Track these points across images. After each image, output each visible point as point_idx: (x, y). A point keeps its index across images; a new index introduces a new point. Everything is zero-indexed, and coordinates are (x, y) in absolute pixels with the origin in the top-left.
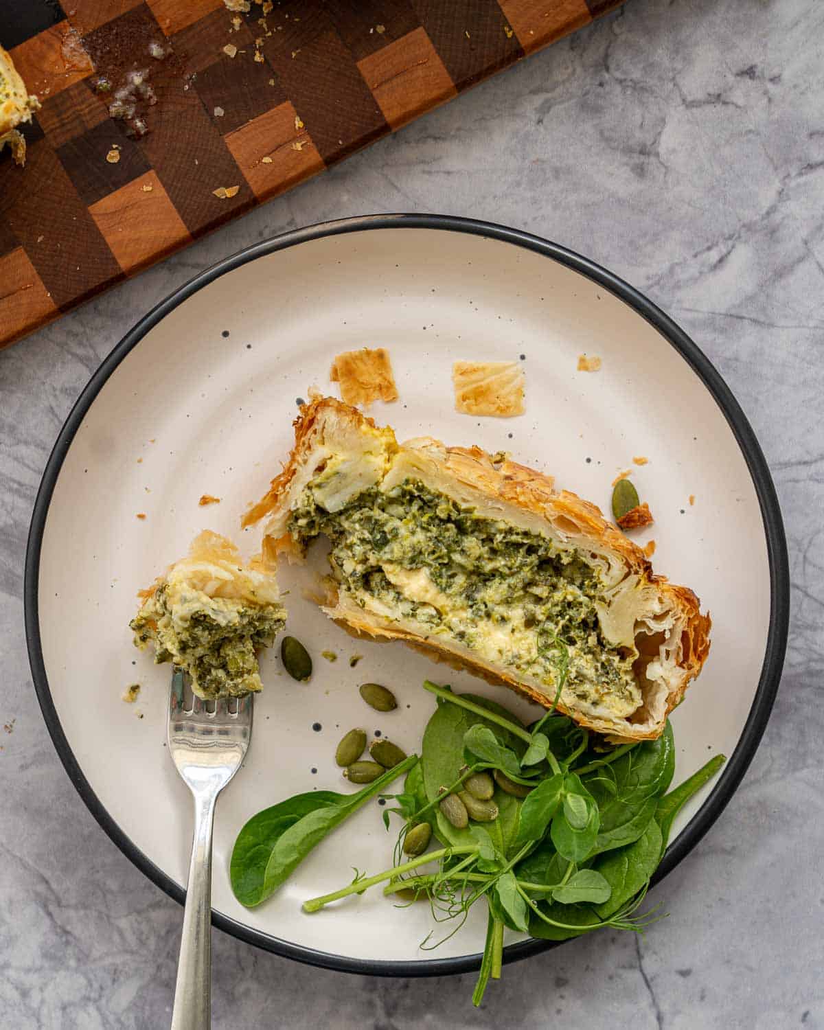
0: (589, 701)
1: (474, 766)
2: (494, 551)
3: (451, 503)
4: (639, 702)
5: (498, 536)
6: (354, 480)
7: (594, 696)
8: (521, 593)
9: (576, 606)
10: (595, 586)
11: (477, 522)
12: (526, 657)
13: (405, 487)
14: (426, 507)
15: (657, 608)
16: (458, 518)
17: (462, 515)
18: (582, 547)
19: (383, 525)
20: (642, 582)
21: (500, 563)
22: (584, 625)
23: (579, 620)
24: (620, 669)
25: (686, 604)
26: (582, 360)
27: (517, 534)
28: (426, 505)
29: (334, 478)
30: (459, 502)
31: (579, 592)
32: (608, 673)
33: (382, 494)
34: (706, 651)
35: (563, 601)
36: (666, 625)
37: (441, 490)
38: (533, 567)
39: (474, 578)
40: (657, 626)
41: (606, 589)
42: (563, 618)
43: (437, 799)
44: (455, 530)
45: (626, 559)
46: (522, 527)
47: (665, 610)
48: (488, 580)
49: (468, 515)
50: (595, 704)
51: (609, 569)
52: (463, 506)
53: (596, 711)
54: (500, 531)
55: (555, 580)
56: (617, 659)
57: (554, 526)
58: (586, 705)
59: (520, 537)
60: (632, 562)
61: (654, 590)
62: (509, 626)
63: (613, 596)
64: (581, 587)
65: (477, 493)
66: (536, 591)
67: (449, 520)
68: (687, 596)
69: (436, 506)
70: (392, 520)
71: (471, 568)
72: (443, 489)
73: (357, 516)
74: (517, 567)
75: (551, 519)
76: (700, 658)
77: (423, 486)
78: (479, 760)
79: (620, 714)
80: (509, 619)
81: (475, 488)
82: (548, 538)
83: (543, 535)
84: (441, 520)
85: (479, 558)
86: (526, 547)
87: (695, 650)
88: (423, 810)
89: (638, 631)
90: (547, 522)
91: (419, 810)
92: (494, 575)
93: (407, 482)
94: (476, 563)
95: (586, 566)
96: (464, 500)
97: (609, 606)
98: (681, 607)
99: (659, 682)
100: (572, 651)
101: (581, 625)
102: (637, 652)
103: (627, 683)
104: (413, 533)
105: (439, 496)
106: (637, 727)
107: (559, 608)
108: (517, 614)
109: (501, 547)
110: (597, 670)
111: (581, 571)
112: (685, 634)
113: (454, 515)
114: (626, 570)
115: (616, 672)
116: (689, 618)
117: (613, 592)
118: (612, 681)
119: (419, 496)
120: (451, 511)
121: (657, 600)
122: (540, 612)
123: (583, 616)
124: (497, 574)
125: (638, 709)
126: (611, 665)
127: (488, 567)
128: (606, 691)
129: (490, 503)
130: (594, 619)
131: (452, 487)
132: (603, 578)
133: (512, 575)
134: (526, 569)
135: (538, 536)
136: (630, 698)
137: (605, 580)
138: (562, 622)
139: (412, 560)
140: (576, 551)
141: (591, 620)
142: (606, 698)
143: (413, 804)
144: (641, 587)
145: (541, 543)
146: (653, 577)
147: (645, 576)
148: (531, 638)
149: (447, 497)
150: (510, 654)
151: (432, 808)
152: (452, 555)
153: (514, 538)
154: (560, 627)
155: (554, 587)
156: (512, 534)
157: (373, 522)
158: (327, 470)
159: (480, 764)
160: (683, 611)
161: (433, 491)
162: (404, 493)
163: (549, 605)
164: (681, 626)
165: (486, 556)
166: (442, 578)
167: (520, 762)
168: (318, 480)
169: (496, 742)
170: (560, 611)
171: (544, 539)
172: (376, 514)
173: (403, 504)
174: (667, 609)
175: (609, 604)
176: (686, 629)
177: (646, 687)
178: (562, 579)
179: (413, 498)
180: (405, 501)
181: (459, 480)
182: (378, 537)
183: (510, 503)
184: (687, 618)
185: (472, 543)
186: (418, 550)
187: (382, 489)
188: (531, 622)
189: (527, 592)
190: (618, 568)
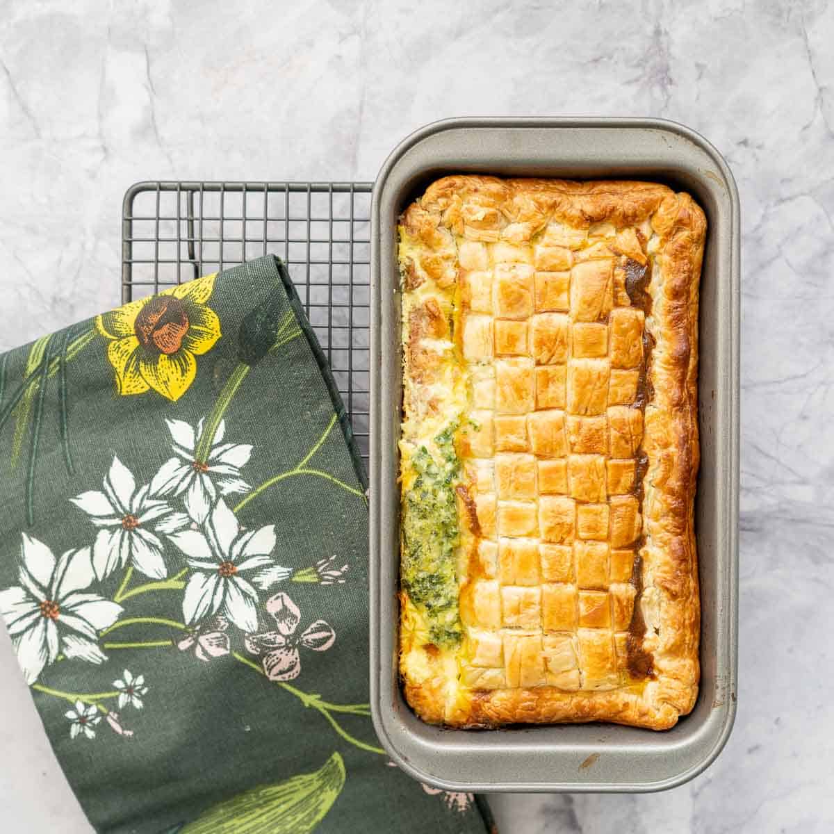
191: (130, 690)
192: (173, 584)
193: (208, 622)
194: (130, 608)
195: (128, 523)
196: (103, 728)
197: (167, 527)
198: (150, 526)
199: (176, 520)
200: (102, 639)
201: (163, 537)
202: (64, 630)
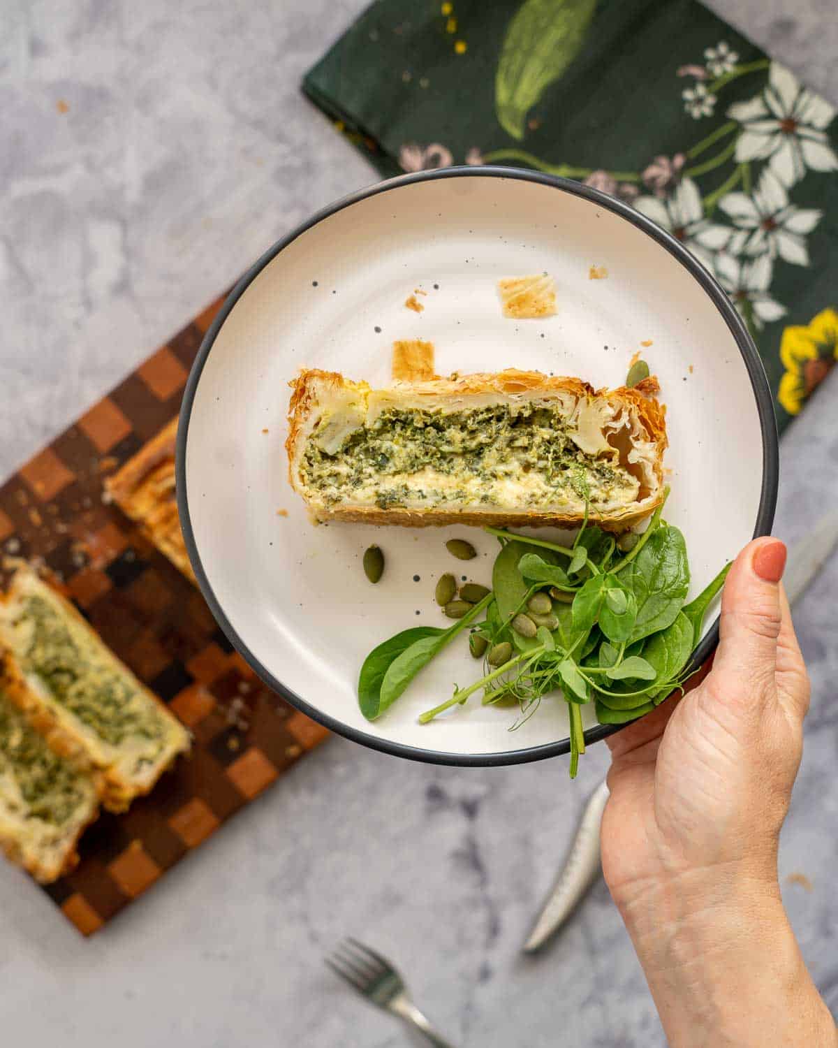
0: (601, 502)
1: (532, 588)
2: (473, 432)
3: (421, 413)
4: (637, 484)
5: (469, 421)
6: (345, 426)
7: (603, 496)
8: (508, 450)
9: (554, 442)
10: (559, 422)
11: (448, 418)
12: (539, 493)
13: (382, 417)
14: (406, 426)
15: (611, 412)
16: (432, 422)
17: (434, 418)
18: (535, 398)
19: (380, 448)
20: (591, 399)
21: (482, 438)
22: (567, 451)
23: (562, 450)
24: (611, 467)
25: (630, 397)
26: (592, 271)
27: (482, 413)
28: (406, 424)
29: (329, 428)
30: (426, 409)
31: (551, 431)
32: (604, 475)
33: (369, 430)
34: (663, 422)
35: (543, 441)
36: (624, 419)
37: (410, 407)
38: (507, 428)
39: (468, 456)
40: (618, 424)
41: (568, 418)
42: (549, 453)
43: (509, 620)
44: (435, 431)
45: (569, 390)
46: (482, 407)
47: (617, 411)
48: (480, 453)
49: (438, 416)
50: (605, 501)
51: (562, 404)
52: (431, 411)
53: (610, 505)
54: (469, 418)
55: (529, 429)
56: (605, 461)
57: (505, 393)
58: (600, 505)
59: (485, 414)
60: (574, 390)
61: (602, 401)
62: (514, 477)
63: (576, 420)
64: (551, 426)
65: (437, 397)
66: (518, 443)
67: (426, 426)
68: (626, 391)
69: (412, 420)
70: (385, 444)
71: (461, 450)
72: (412, 406)
73: (357, 450)
74: (496, 434)
75: (500, 390)
76: (662, 429)
77: (397, 411)
78: (535, 582)
79: (627, 500)
80: (511, 472)
81: (435, 394)
82: (505, 405)
83: (501, 403)
84: (420, 429)
85: (463, 441)
86: (494, 418)
87: (656, 426)
88: (500, 630)
89: (607, 436)
90: (499, 394)
91: (498, 630)
92: (482, 448)
93: (384, 413)
94: (462, 446)
95: (545, 410)
96: (431, 407)
97: (577, 429)
98: (627, 401)
99: (640, 461)
100: (569, 473)
101: (566, 452)
102: (615, 449)
103: (622, 475)
104: (405, 446)
105: (411, 412)
106: (645, 501)
107: (543, 448)
108: (514, 466)
109: (475, 426)
110: (595, 477)
111: (543, 415)
112: (641, 418)
113: (429, 421)
114: (575, 398)
115: (609, 471)
116: (638, 406)
117: (574, 418)
118: (610, 479)
119: (397, 420)
120: (425, 419)
121: (608, 406)
122: (531, 457)
123: (562, 446)
124: (483, 446)
125: (640, 488)
126: (603, 468)
127: (473, 444)
128: (609, 488)
129: (451, 400)
130: (572, 444)
131: (417, 402)
132: (561, 412)
133: (495, 441)
134: (502, 432)
135: (498, 407)
136: (628, 485)
137: (563, 412)
138: (550, 456)
139: (412, 466)
140: (531, 403)
141: (570, 446)
142: (612, 493)
143: (491, 627)
144: (591, 404)
145: (503, 410)
146: (595, 392)
147: (589, 394)
148: (536, 479)
149: (417, 410)
150: (527, 496)
151: (507, 627)
152: (441, 448)
153: (481, 417)
154: (550, 459)
155: (532, 435)
156: (478, 415)
157: (371, 450)
158: (323, 423)
159: (536, 585)
160: (630, 403)
161: (405, 411)
162: (385, 424)
163: (535, 449)
164: (635, 415)
165: (468, 438)
166: (443, 465)
167: (566, 572)
168: (317, 432)
169: (544, 563)
170: (545, 449)
171: (503, 407)
172: (372, 444)
173: (389, 432)
174: (618, 409)
175: (577, 427)
176: (640, 414)
177: (635, 470)
178: (534, 426)
179: (393, 423)
180: (389, 429)
181: (420, 394)
182: (380, 458)
183: (466, 394)
184: (636, 406)
185: (453, 433)
186: (414, 456)
187: (367, 426)
188: (527, 467)
189: (513, 448)
190: (568, 401)
191: (700, 101)
192: (710, 201)
193: (670, 189)
194: (731, 164)
195: (771, 224)
196: (702, 62)
197: (740, 238)
198: (752, 231)
199: (737, 246)
200: (739, 129)
201: (738, 229)
202: (771, 116)
